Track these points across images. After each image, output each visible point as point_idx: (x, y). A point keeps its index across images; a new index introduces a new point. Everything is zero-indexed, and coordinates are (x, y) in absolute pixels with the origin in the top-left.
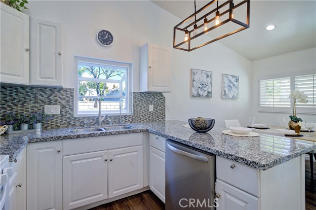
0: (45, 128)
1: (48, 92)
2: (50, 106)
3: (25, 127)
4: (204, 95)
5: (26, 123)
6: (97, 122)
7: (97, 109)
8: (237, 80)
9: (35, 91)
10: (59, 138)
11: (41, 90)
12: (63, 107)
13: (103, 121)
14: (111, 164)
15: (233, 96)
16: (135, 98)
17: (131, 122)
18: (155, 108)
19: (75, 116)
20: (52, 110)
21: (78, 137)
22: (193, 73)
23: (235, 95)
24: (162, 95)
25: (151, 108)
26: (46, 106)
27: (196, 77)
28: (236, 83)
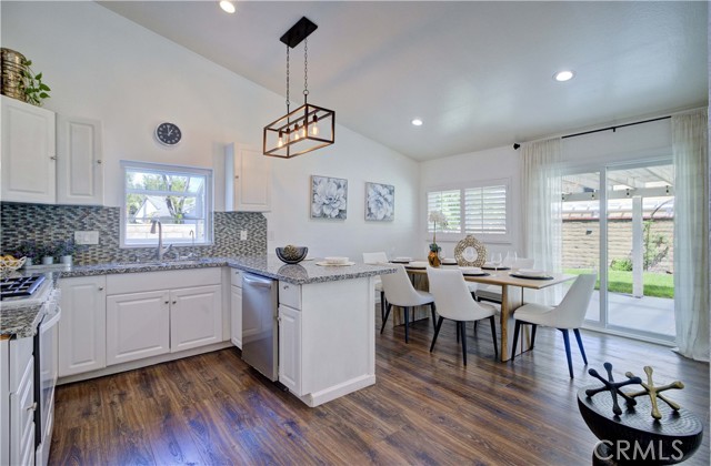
0: (76, 264)
1: (80, 212)
2: (82, 233)
3: (49, 260)
4: (334, 215)
5: (50, 254)
6: (157, 256)
7: (156, 236)
8: (391, 192)
9: (60, 211)
10: (100, 273)
11: (69, 210)
12: (104, 233)
13: (165, 254)
14: (173, 307)
15: (385, 217)
16: (217, 220)
17: (211, 256)
18: (251, 235)
19: (121, 246)
20: (87, 238)
21: (127, 271)
22: (313, 182)
23: (389, 214)
24: (262, 217)
25: (244, 235)
26: (77, 233)
27: (319, 189)
28: (389, 197)
